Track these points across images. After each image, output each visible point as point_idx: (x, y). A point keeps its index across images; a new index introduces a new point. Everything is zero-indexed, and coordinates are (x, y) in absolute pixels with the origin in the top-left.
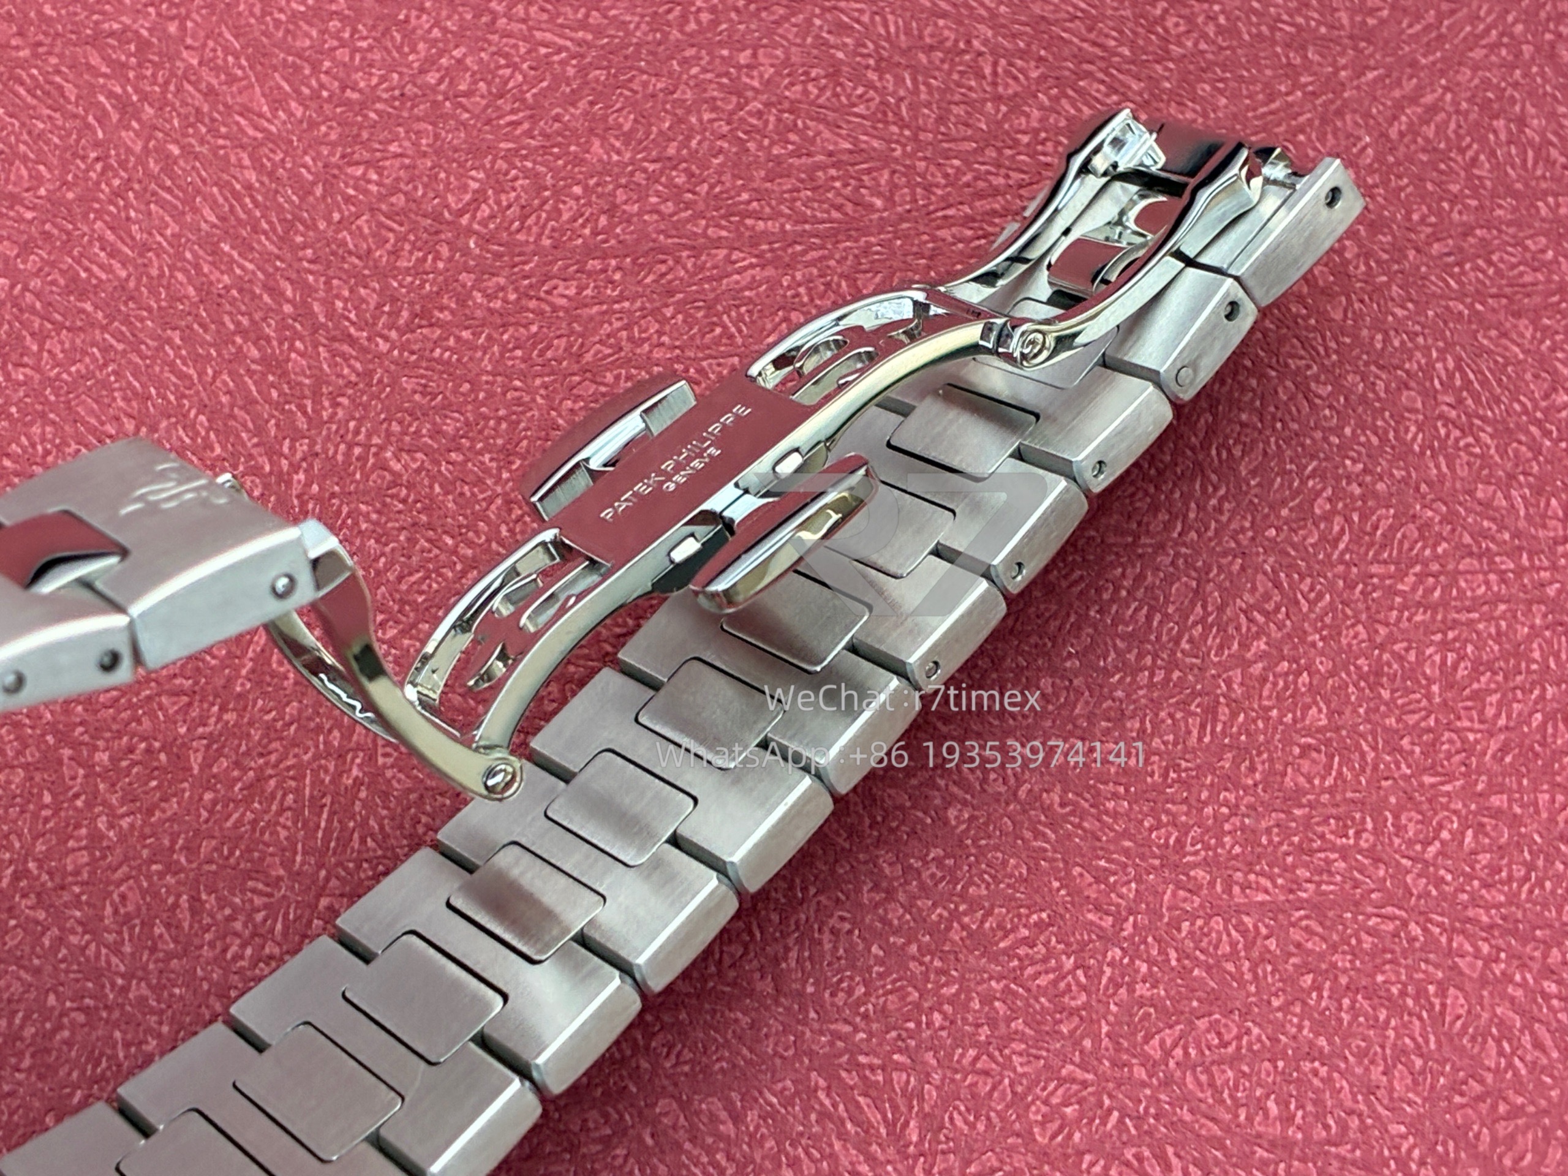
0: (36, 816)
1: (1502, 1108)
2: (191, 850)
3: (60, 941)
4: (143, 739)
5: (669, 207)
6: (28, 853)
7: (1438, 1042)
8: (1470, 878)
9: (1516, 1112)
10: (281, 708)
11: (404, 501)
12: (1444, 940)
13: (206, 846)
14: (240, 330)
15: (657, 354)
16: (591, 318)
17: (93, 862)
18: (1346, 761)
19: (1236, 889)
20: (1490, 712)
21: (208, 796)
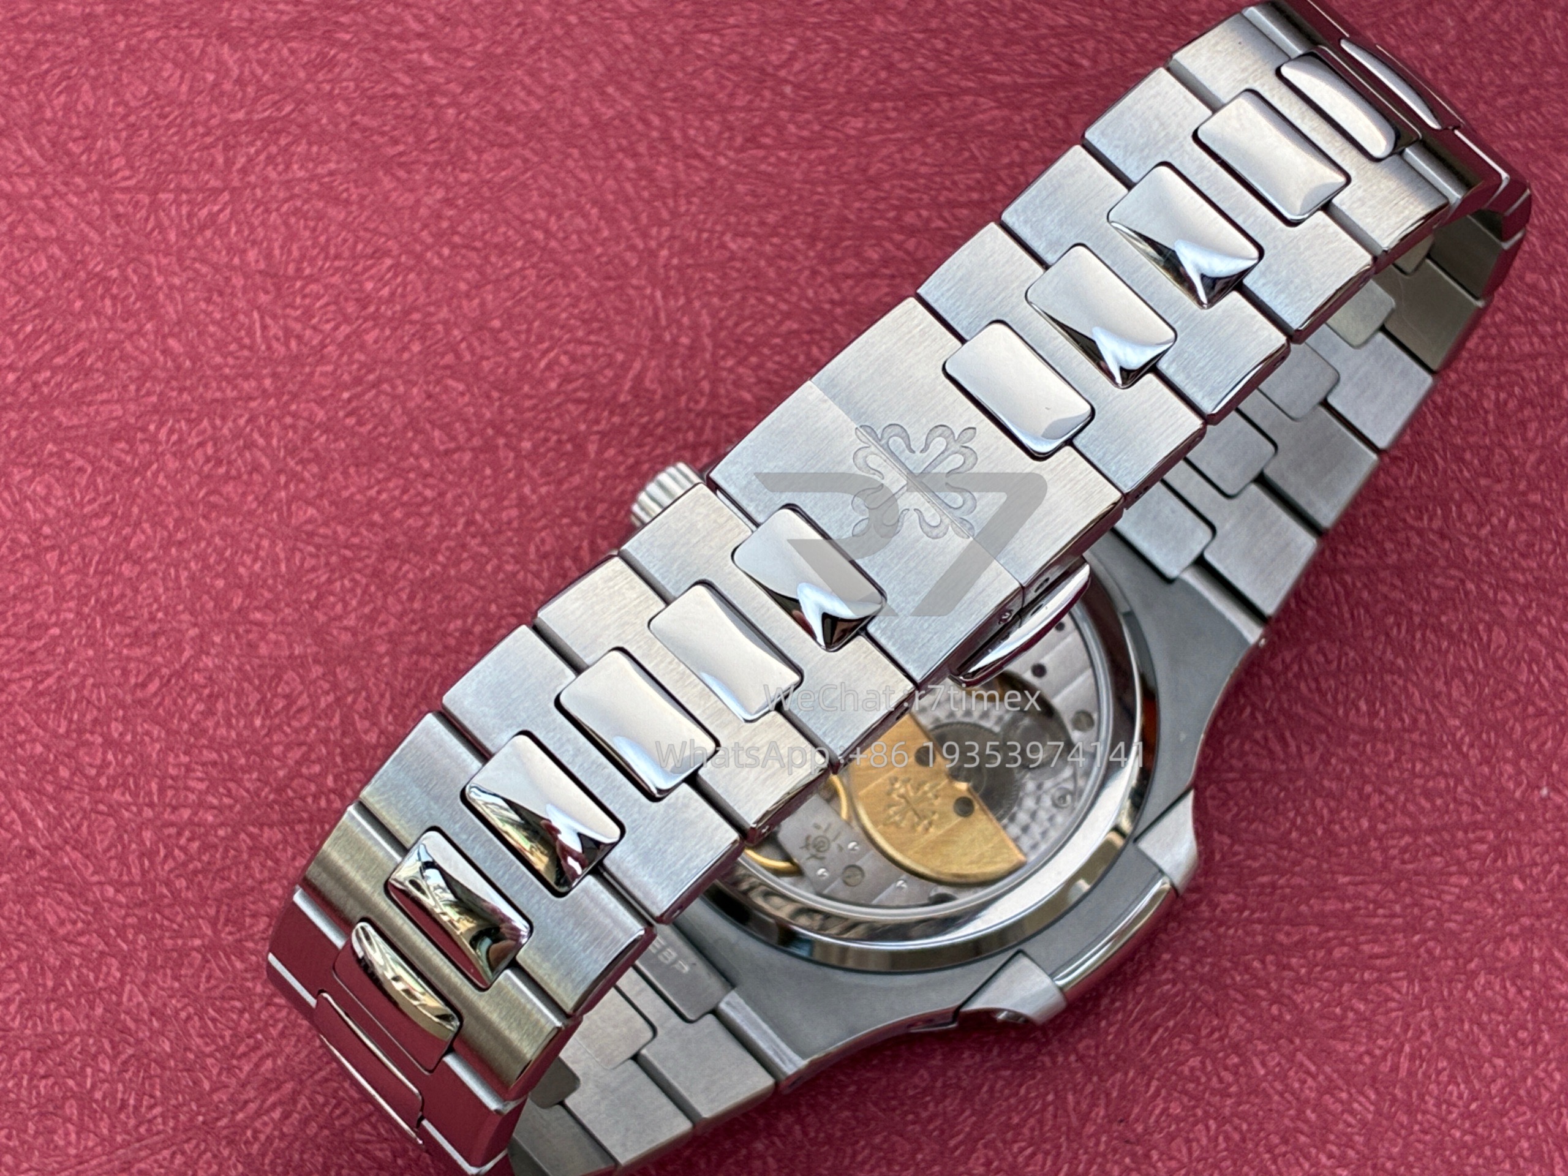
0: (480, 484)
1: (1531, 710)
2: (589, 509)
3: (499, 569)
4: (557, 432)
5: (931, 65)
6: (475, 508)
7: (1486, 666)
8: (1511, 551)
9: (1540, 713)
10: (652, 412)
11: (739, 270)
12: (1491, 594)
13: (600, 509)
14: (621, 149)
15: (923, 170)
16: (874, 145)
17: (521, 517)
18: (1424, 467)
19: (1340, 557)
20: (1531, 434)
21: (601, 474)
